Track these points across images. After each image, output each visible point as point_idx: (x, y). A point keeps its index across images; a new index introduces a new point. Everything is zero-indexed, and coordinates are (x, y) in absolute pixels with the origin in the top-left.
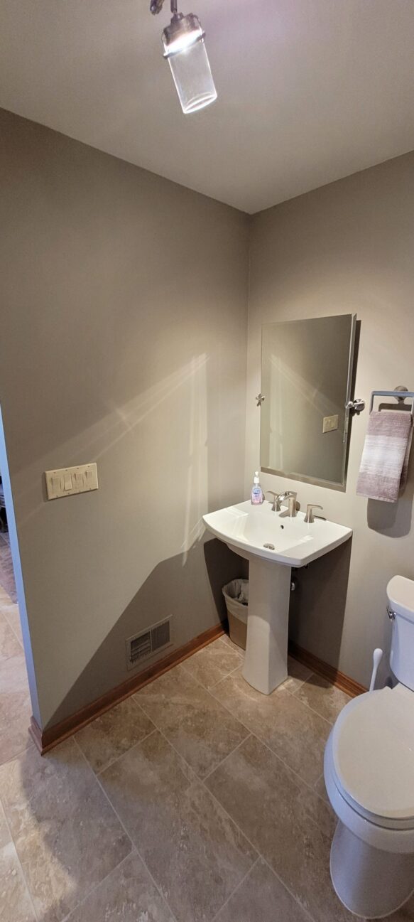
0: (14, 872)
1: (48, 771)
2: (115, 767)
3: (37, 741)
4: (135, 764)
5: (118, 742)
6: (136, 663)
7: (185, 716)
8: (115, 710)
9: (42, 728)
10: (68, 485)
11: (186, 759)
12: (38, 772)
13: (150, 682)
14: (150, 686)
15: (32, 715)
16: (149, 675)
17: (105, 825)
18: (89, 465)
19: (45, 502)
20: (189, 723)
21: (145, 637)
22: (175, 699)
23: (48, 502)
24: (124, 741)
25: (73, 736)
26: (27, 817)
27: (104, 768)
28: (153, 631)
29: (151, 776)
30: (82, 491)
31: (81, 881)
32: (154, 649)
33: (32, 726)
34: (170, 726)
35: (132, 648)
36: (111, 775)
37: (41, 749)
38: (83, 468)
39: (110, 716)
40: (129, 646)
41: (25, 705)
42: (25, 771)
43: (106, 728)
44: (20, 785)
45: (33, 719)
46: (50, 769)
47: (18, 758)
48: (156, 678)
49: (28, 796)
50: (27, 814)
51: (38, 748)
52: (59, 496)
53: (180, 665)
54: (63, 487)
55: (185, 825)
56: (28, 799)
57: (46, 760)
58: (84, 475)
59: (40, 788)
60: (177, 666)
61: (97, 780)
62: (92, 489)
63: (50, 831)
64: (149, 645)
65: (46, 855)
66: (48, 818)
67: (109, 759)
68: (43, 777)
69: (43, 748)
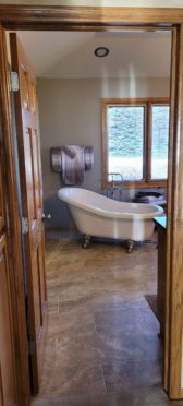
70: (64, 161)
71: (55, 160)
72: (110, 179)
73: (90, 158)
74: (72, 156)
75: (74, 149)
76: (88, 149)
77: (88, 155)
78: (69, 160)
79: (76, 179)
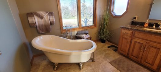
70: (36, 20)
71: (31, 20)
72: (64, 28)
73: (53, 19)
74: (42, 17)
75: (42, 13)
76: (51, 14)
77: (51, 17)
78: (40, 20)
79: (46, 30)
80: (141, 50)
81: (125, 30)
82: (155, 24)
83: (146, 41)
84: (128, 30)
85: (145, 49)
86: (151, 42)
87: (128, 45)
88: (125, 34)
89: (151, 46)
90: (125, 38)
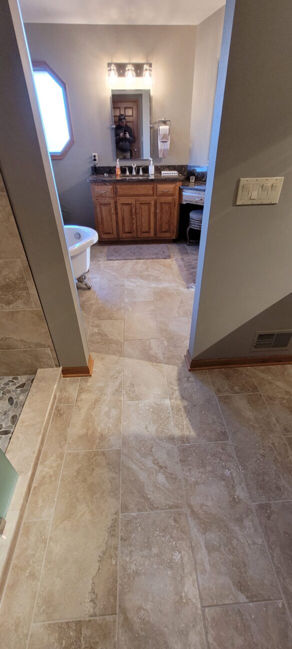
0: (168, 411)
1: (190, 379)
2: (228, 397)
3: (188, 363)
4: (241, 402)
5: (233, 387)
6: (259, 349)
7: (283, 396)
8: (235, 370)
9: (192, 357)
10: (254, 195)
11: (276, 419)
12: (186, 377)
13: (263, 366)
14: (262, 368)
15: (188, 349)
16: (264, 361)
17: (216, 420)
18: (277, 178)
19: (233, 206)
20: (285, 401)
21: (270, 336)
22: (279, 384)
23: (235, 207)
24: (236, 388)
25: (207, 370)
26: (177, 393)
27: (221, 395)
28: (277, 334)
29: (249, 413)
30: (263, 203)
31: (198, 435)
32: (274, 346)
33: (187, 355)
34: (270, 395)
35: (258, 339)
36: (225, 400)
37: (189, 368)
38: (272, 180)
39: (231, 371)
40: (257, 337)
41: (184, 343)
42: (179, 373)
43: (227, 377)
44: (176, 378)
45: (188, 351)
46: (192, 379)
47: (177, 366)
48: (268, 365)
49: (179, 385)
50: (177, 392)
51: (187, 367)
52: (244, 204)
53: (288, 365)
54: (249, 196)
55: (264, 450)
56: (179, 386)
57: (191, 374)
58: (270, 188)
59: (186, 385)
60: (286, 365)
61: (216, 398)
62: (273, 202)
63: (187, 406)
64: (270, 342)
65: (183, 413)
66: (187, 400)
67: (225, 392)
68: (188, 381)
69: (191, 368)
80: (133, 216)
81: (98, 185)
82: (127, 168)
83: (135, 198)
84: (105, 184)
85: (138, 212)
86: (140, 197)
87: (114, 216)
88: (101, 196)
89: (141, 204)
90: (105, 204)
